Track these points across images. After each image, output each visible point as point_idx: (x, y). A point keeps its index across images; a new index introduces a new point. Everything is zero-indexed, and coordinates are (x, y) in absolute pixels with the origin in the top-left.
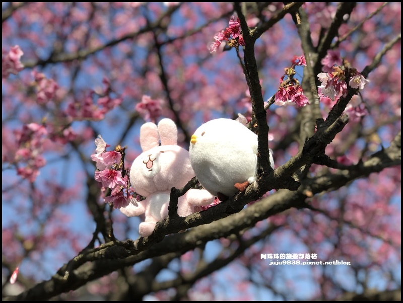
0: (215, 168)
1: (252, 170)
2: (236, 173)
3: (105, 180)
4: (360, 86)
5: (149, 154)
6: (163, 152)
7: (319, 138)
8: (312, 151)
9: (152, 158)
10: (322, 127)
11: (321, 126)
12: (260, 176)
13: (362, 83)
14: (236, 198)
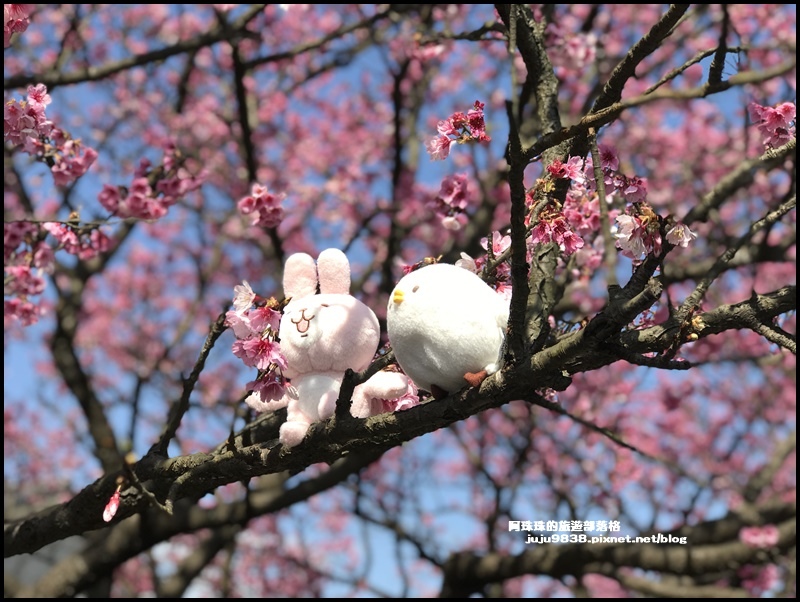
0: (434, 346)
1: (494, 354)
2: (468, 356)
3: (252, 356)
4: (683, 242)
5: (303, 308)
6: (326, 306)
7: (614, 315)
8: (600, 333)
9: (308, 315)
10: (619, 299)
11: (617, 297)
12: (508, 365)
13: (685, 237)
14: (464, 396)
